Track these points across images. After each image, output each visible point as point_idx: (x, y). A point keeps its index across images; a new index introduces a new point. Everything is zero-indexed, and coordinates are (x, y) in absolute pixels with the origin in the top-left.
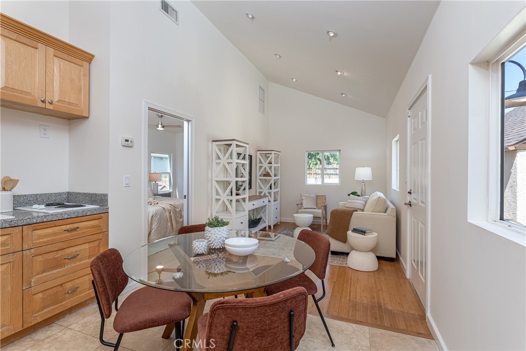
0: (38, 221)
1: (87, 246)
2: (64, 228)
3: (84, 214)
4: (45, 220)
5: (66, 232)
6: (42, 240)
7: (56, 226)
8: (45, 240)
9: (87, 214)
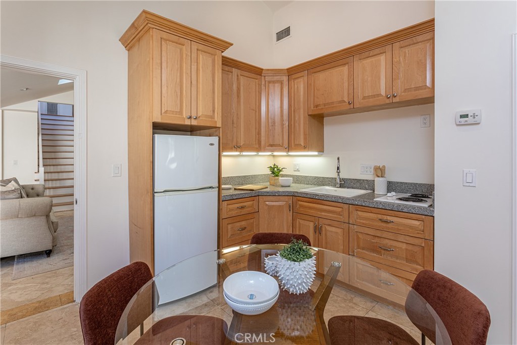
0: (359, 204)
1: (404, 246)
2: (380, 216)
3: (400, 209)
4: (364, 204)
5: (380, 221)
6: (361, 221)
7: (372, 213)
8: (364, 222)
9: (404, 211)
